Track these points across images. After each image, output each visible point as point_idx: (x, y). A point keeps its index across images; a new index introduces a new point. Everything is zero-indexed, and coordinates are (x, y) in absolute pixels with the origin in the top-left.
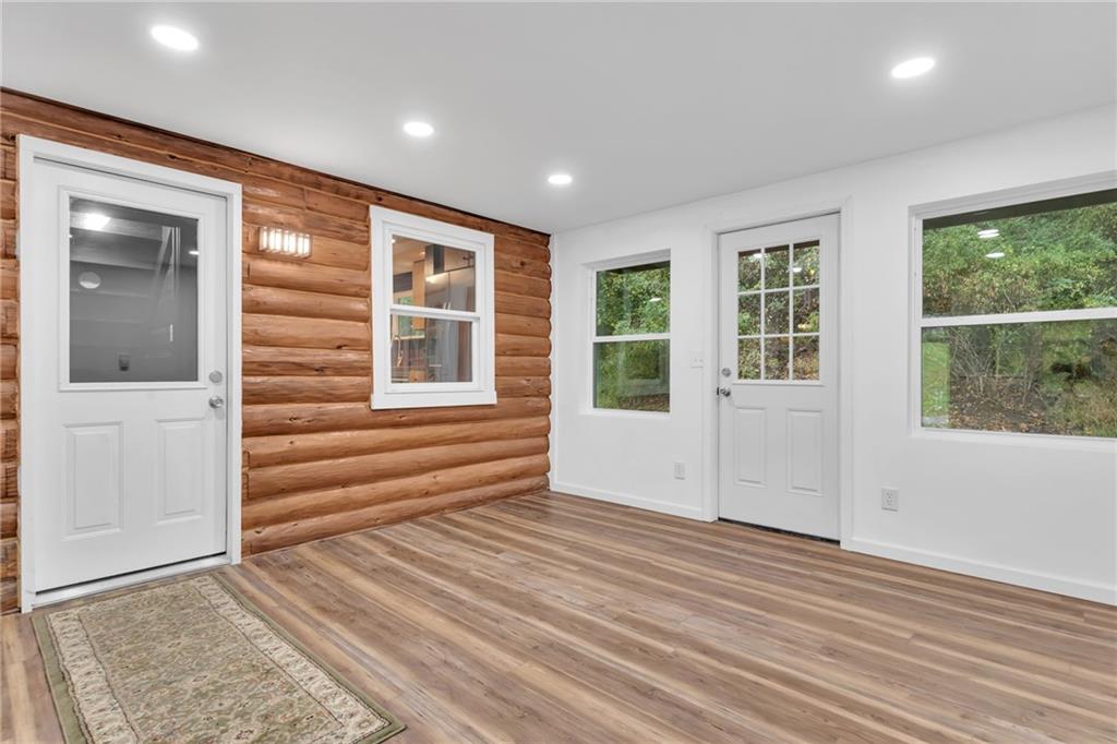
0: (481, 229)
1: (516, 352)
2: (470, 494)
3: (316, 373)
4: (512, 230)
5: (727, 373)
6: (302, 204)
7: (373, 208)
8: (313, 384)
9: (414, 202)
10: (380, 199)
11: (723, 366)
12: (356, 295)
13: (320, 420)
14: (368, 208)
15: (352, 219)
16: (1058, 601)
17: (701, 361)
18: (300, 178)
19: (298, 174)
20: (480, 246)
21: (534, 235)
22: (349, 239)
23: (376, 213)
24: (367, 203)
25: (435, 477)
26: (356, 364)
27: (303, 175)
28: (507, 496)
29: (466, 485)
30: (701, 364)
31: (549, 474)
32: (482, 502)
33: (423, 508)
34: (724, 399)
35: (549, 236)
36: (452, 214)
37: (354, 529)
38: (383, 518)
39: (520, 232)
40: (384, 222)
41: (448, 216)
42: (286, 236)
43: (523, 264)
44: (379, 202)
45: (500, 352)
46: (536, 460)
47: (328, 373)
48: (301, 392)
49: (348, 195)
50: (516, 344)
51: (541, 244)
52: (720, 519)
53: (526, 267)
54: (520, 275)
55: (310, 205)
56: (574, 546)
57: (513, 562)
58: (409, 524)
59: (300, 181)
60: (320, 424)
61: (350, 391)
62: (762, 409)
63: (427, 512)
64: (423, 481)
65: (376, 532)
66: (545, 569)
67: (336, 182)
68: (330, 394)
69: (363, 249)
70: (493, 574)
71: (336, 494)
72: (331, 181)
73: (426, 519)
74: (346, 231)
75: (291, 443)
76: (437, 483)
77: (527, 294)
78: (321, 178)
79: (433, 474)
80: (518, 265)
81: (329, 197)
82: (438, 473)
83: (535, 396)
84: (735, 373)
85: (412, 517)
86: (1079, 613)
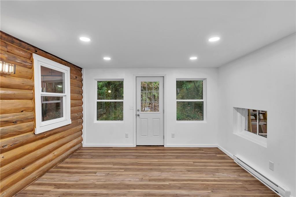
0: (65, 65)
1: (75, 106)
2: (64, 155)
3: (13, 123)
4: (74, 66)
5: (138, 111)
6: (6, 49)
7: (34, 55)
8: (12, 129)
9: (47, 54)
10: (36, 51)
11: (137, 109)
12: (28, 89)
13: (15, 144)
14: (31, 54)
15: (25, 58)
16: (198, 149)
17: (133, 108)
18: (5, 38)
19: (4, 36)
20: (66, 71)
21: (79, 68)
22: (25, 66)
23: (35, 56)
24: (32, 53)
25: (54, 154)
26: (29, 117)
27: (6, 37)
28: (73, 152)
29: (62, 153)
30: (132, 109)
31: (82, 142)
32: (67, 157)
33: (50, 166)
34: (138, 117)
35: (82, 68)
36: (58, 59)
37: (28, 184)
38: (38, 175)
39: (75, 67)
40: (38, 60)
41: (57, 60)
42: (4, 65)
43: (76, 77)
44: (36, 52)
45: (72, 106)
46: (79, 138)
47: (18, 123)
48: (7, 133)
49: (24, 48)
50: (75, 103)
51: (80, 71)
52: (137, 146)
53: (77, 78)
54: (75, 81)
55: (9, 51)
56: (114, 164)
57: (104, 175)
58: (46, 174)
59: (4, 39)
60: (16, 145)
61: (27, 129)
62: (147, 119)
63: (52, 167)
64: (51, 156)
65: (36, 182)
66: (116, 174)
67: (20, 42)
68: (19, 132)
69: (30, 70)
70: (104, 181)
71: (21, 172)
72: (18, 42)
73: (52, 170)
74: (24, 63)
75: (3, 157)
76: (55, 155)
77: (77, 87)
78: (14, 39)
79: (53, 152)
80: (75, 77)
81: (16, 48)
82: (54, 151)
83: (79, 119)
84: (140, 110)
85: (47, 171)
86: (203, 150)
